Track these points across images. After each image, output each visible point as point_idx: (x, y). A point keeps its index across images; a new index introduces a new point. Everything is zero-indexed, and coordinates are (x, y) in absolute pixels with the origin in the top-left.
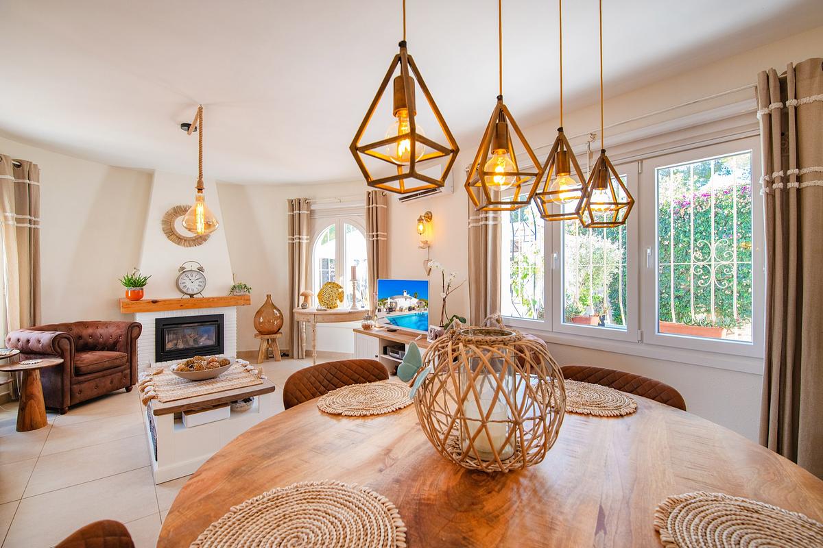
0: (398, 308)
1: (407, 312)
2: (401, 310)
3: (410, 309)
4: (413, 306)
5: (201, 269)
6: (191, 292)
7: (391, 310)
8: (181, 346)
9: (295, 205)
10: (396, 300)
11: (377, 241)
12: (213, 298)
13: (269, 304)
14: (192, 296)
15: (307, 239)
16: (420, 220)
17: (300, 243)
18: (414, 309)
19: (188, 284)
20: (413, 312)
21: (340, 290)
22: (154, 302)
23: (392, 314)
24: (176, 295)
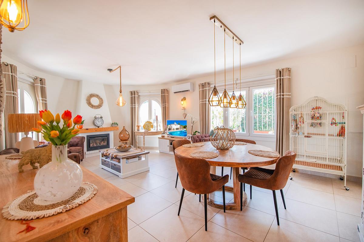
0: (172, 129)
1: (176, 130)
2: (174, 129)
3: (177, 129)
4: (178, 128)
5: (101, 118)
6: (98, 126)
7: (170, 129)
8: (95, 145)
9: (132, 93)
10: (172, 126)
11: (165, 107)
12: (106, 128)
13: (124, 130)
14: (98, 127)
15: (137, 106)
16: (182, 100)
17: (135, 107)
18: (178, 129)
19: (98, 122)
20: (178, 130)
21: (152, 124)
22: (87, 129)
23: (170, 131)
24: (93, 127)
